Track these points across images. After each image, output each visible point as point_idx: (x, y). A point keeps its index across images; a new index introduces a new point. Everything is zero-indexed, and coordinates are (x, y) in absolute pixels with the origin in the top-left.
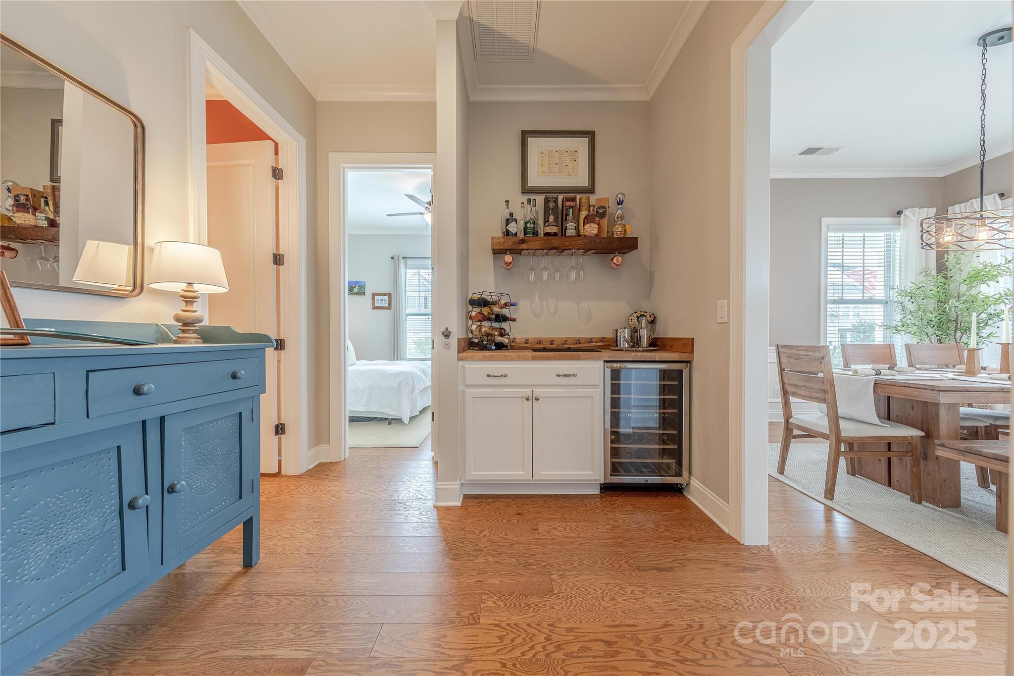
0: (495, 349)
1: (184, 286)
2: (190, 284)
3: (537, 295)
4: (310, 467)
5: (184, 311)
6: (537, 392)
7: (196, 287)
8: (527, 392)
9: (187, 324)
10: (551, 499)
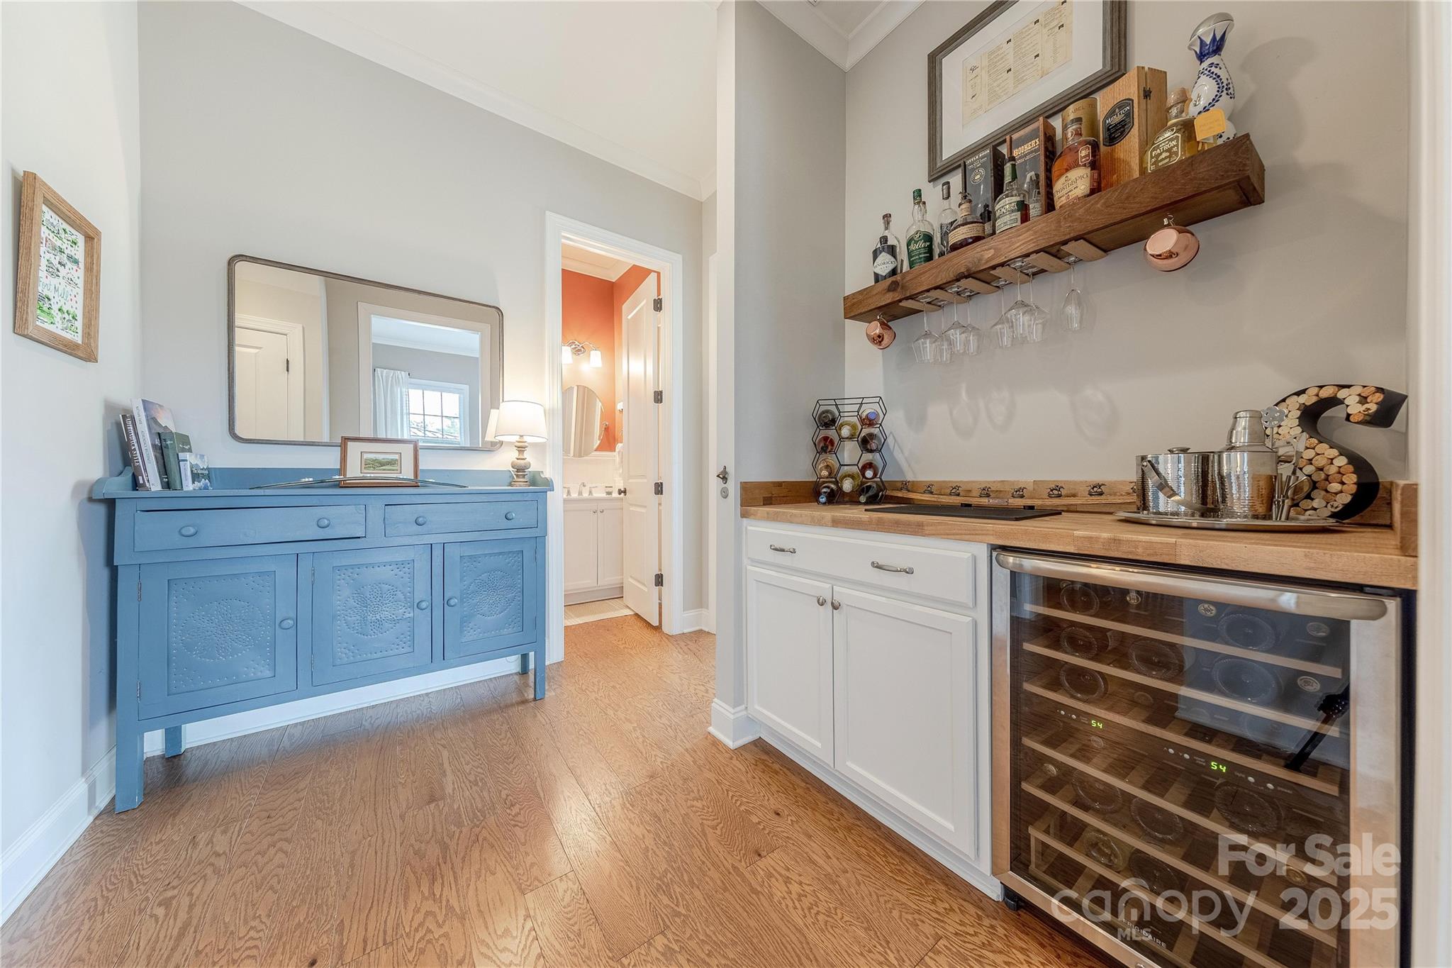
0: (824, 503)
1: (517, 438)
2: (522, 436)
3: (964, 386)
4: (686, 631)
5: (518, 459)
6: (843, 593)
7: (525, 438)
8: (824, 589)
9: (520, 470)
10: (870, 833)
